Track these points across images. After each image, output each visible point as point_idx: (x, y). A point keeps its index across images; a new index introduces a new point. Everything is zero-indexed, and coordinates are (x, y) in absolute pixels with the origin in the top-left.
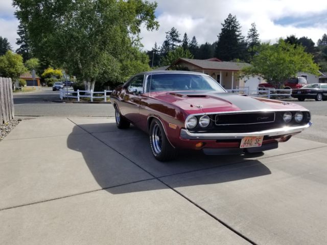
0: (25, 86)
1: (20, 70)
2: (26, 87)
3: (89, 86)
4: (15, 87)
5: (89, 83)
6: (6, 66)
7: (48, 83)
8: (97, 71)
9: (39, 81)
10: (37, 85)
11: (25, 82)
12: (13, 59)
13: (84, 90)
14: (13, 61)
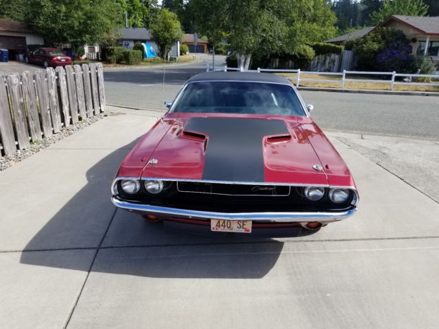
0: (188, 53)
1: (176, 34)
2: (189, 55)
3: (243, 61)
4: (169, 57)
5: (243, 56)
6: (160, 29)
7: (215, 49)
8: (251, 40)
9: (206, 47)
10: (203, 52)
11: (187, 48)
12: (169, 21)
13: (237, 67)
14: (168, 23)
